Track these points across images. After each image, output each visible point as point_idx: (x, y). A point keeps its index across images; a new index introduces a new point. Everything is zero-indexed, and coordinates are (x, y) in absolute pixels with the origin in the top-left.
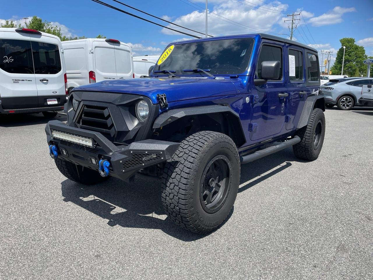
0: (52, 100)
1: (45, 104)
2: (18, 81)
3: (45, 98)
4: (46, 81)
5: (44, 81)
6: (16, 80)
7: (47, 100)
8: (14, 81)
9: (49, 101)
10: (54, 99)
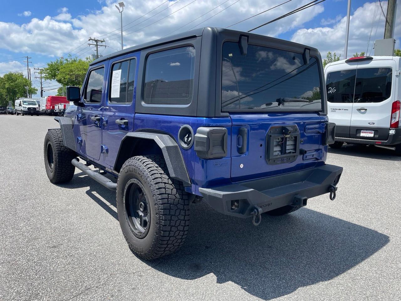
0: (367, 131)
1: (358, 135)
2: (335, 110)
3: (359, 129)
4: (364, 111)
5: (362, 111)
6: (334, 109)
7: (362, 131)
8: (332, 110)
9: (363, 132)
10: (370, 131)
